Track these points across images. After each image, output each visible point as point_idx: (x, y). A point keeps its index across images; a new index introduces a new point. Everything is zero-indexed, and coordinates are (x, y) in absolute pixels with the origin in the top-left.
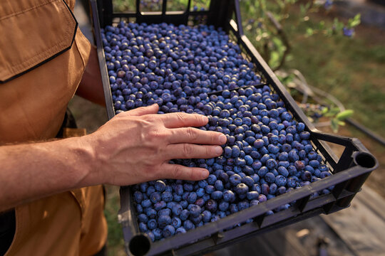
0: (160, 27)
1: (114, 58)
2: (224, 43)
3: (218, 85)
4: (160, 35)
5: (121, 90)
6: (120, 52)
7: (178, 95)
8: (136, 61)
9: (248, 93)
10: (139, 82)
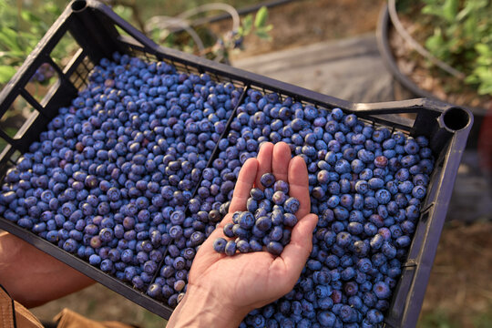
0: (56, 129)
1: (61, 231)
2: (145, 75)
3: (204, 143)
4: (70, 142)
5: (120, 260)
6: (58, 217)
7: (183, 203)
8: (90, 209)
9: (243, 121)
10: (126, 230)
